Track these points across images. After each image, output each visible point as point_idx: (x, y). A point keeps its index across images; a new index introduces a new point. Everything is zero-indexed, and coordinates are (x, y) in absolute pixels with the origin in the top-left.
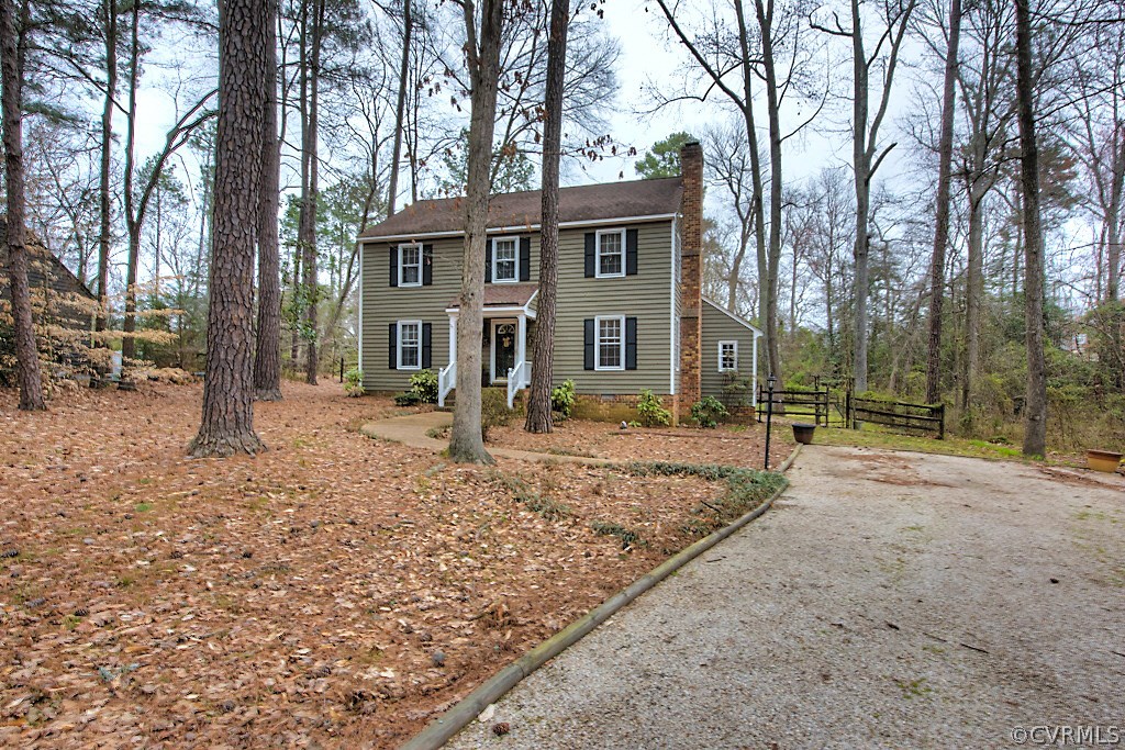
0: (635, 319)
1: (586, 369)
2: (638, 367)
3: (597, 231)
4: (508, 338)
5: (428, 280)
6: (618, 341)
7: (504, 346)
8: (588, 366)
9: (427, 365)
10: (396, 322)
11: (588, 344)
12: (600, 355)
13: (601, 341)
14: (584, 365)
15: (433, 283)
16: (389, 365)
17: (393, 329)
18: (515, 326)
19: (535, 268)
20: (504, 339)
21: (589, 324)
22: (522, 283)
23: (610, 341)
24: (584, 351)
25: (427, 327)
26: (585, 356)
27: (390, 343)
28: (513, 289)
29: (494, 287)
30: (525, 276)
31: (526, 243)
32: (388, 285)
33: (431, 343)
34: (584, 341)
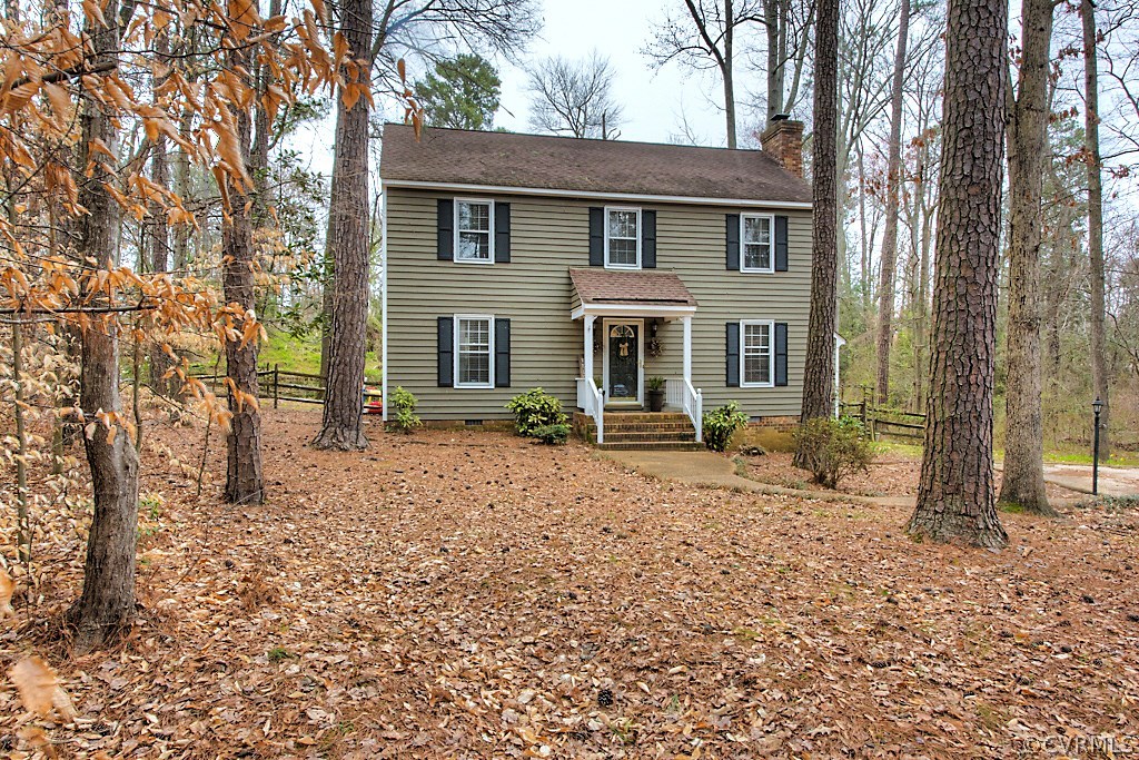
0: (784, 325)
1: (728, 385)
2: (788, 383)
3: (742, 214)
4: (627, 344)
5: (504, 256)
6: (767, 351)
7: (622, 354)
8: (732, 382)
9: (503, 382)
10: (450, 316)
11: (731, 354)
12: (746, 368)
13: (747, 351)
14: (727, 381)
15: (512, 260)
16: (439, 380)
17: (444, 324)
18: (635, 328)
19: (664, 253)
20: (621, 345)
21: (732, 330)
22: (647, 271)
23: (756, 351)
24: (727, 363)
25: (503, 325)
26: (727, 369)
27: (438, 347)
28: (636, 280)
29: (611, 274)
30: (650, 262)
31: (650, 217)
32: (435, 257)
33: (509, 348)
34: (727, 350)
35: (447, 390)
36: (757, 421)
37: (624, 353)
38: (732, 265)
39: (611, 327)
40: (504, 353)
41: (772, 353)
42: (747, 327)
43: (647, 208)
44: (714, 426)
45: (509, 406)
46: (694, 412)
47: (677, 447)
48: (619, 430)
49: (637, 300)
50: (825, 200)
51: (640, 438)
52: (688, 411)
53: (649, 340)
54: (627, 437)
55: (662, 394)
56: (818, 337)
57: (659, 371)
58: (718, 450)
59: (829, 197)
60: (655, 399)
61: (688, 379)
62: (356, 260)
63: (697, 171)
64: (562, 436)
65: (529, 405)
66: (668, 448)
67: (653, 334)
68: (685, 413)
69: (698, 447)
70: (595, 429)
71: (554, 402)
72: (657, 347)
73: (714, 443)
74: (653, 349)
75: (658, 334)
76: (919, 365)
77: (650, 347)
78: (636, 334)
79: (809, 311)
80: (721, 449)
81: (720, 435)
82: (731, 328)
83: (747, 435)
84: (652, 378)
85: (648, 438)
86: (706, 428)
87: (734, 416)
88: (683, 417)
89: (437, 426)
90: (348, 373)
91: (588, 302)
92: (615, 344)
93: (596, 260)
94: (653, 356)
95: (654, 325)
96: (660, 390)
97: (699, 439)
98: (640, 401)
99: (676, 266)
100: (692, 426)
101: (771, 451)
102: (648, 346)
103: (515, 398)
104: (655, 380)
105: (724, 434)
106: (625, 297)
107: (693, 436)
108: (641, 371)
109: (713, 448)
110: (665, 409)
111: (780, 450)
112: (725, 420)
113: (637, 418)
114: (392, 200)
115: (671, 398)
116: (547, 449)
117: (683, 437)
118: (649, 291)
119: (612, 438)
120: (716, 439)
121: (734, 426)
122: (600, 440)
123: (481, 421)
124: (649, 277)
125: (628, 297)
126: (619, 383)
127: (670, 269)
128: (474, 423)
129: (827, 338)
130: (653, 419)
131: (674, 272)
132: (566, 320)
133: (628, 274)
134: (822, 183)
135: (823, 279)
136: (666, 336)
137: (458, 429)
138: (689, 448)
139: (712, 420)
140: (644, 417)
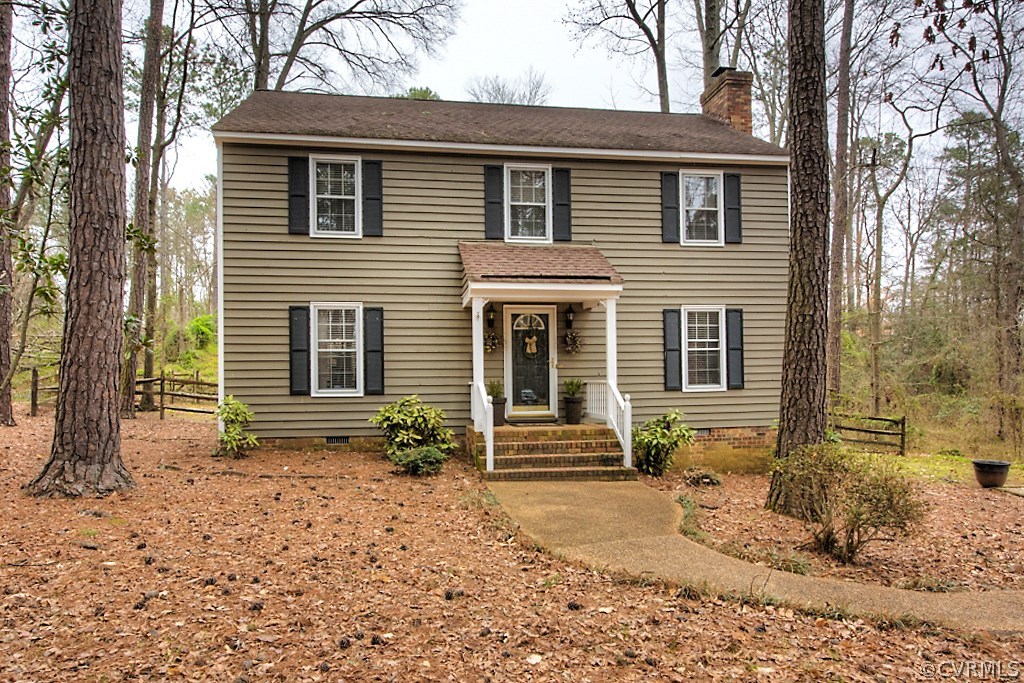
0: (741, 311)
1: (667, 389)
2: (746, 385)
3: (681, 171)
4: (535, 338)
5: (374, 229)
6: (716, 344)
7: (528, 351)
8: (672, 385)
9: (376, 387)
10: (306, 304)
11: (671, 350)
12: (691, 366)
13: (691, 344)
14: (665, 384)
15: (385, 233)
16: (291, 387)
17: (298, 317)
18: (545, 317)
19: (580, 221)
20: (527, 340)
21: (671, 317)
22: (559, 245)
23: (702, 345)
24: (665, 361)
25: (375, 317)
26: (665, 368)
27: (291, 345)
28: (544, 254)
29: (513, 248)
30: (563, 234)
31: (562, 177)
32: (285, 230)
33: (383, 345)
34: (664, 345)
35: (302, 399)
36: (705, 434)
37: (532, 349)
38: (669, 236)
39: (515, 317)
40: (375, 350)
41: (723, 348)
42: (691, 314)
43: (559, 165)
44: (649, 446)
45: (374, 420)
46: (621, 424)
47: (596, 476)
48: (518, 451)
49: (541, 277)
50: (810, 112)
51: (545, 462)
52: (613, 423)
53: (563, 333)
54: (527, 462)
55: (580, 401)
56: (804, 316)
57: (578, 370)
58: (654, 475)
59: (817, 106)
60: (572, 407)
61: (612, 381)
62: (95, 208)
63: (624, 129)
64: (431, 463)
65: (397, 418)
66: (585, 476)
67: (568, 324)
68: (610, 427)
69: (627, 475)
70: (483, 451)
71: (432, 415)
72: (574, 342)
73: (649, 465)
74: (569, 344)
75: (574, 325)
76: (876, 364)
77: (565, 342)
78: (547, 325)
79: (787, 279)
80: (658, 473)
81: (658, 454)
82: (670, 316)
83: (692, 451)
84: (568, 380)
85: (557, 462)
86: (637, 447)
87: (676, 431)
88: (607, 433)
89: (291, 445)
90: (83, 378)
91: (476, 281)
92: (519, 338)
93: (493, 232)
94: (569, 352)
95: (571, 313)
96: (577, 396)
97: (628, 463)
98: (553, 409)
99: (597, 238)
100: (618, 445)
101: (725, 472)
102: (563, 341)
103: (381, 409)
104: (572, 384)
105: (663, 454)
106: (526, 274)
107: (619, 460)
108: (553, 374)
109: (649, 473)
110: (585, 421)
111: (735, 471)
112: (664, 435)
113: (544, 433)
114: (230, 159)
115: (592, 407)
116: (409, 482)
117: (605, 461)
118: (559, 267)
119: (508, 463)
120: (652, 461)
121: (675, 443)
122: (490, 467)
123: (348, 437)
124: (561, 252)
125: (531, 274)
126: (526, 388)
127: (589, 243)
128: (338, 441)
129: (817, 318)
130: (566, 435)
131: (594, 246)
132: (457, 308)
133: (535, 249)
134: (805, 89)
135: (810, 230)
136: (585, 328)
137: (316, 448)
138: (614, 476)
139: (646, 437)
140: (554, 432)
